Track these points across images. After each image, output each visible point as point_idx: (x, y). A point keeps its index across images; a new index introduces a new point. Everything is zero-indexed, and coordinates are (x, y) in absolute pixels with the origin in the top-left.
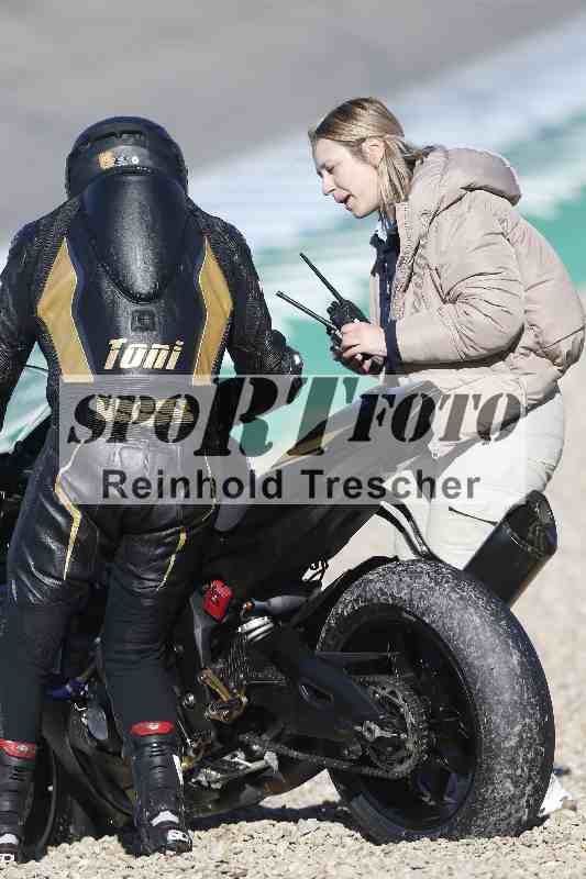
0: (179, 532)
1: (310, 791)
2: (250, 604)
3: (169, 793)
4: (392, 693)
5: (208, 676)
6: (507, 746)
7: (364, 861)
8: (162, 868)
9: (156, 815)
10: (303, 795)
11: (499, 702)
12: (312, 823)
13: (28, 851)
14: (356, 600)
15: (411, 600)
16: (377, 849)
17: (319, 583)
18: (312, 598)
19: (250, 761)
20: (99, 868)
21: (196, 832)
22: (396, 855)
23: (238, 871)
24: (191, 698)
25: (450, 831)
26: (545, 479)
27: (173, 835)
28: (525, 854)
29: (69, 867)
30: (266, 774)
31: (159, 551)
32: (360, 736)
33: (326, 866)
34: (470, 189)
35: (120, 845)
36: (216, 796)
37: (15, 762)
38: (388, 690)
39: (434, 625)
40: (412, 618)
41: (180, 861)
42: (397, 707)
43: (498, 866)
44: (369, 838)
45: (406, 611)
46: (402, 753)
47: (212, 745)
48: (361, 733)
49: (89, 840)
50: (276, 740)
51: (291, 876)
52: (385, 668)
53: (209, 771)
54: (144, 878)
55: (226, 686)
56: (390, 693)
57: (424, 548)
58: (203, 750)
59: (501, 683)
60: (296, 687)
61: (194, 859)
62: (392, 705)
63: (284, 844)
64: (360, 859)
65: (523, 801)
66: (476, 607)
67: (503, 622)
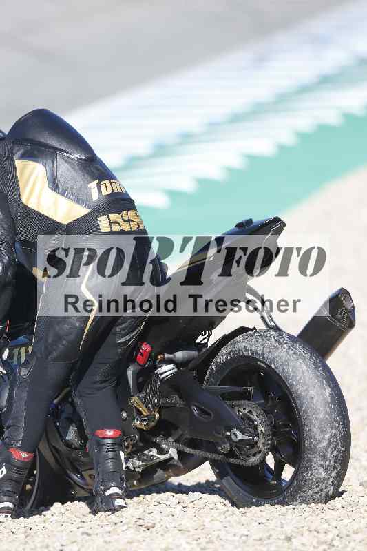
2: (162, 356)
3: (116, 475)
4: (250, 412)
5: (135, 400)
6: (321, 446)
7: (228, 518)
9: (109, 489)
11: (317, 419)
12: (197, 494)
13: (20, 512)
14: (229, 354)
15: (264, 354)
16: (238, 511)
17: (206, 343)
18: (202, 352)
19: (160, 454)
20: (64, 522)
22: (249, 515)
23: (149, 525)
24: (124, 414)
25: (284, 499)
27: (118, 502)
28: (330, 515)
30: (170, 462)
32: (229, 439)
33: (204, 522)
36: (139, 476)
38: (247, 410)
39: (277, 370)
40: (264, 366)
42: (253, 421)
43: (312, 522)
44: (233, 504)
45: (260, 361)
46: (255, 450)
47: (136, 444)
48: (229, 437)
49: (58, 505)
50: (177, 441)
53: (134, 460)
55: (146, 407)
56: (248, 412)
57: (273, 324)
58: (131, 446)
59: (319, 407)
60: (190, 407)
61: (123, 517)
62: (249, 419)
63: (179, 507)
64: (226, 517)
65: (330, 482)
66: (304, 359)
67: (321, 369)
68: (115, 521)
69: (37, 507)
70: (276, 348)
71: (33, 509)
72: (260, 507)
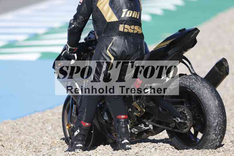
1: (161, 135)
3: (126, 135)
5: (135, 104)
6: (214, 125)
8: (121, 154)
9: (123, 140)
11: (212, 114)
12: (161, 144)
14: (175, 85)
15: (190, 85)
16: (178, 151)
19: (146, 127)
20: (104, 153)
22: (183, 153)
24: (130, 110)
25: (198, 147)
27: (127, 146)
28: (218, 154)
30: (150, 130)
32: (175, 121)
35: (111, 147)
36: (136, 136)
38: (182, 109)
39: (195, 93)
40: (190, 91)
42: (185, 114)
44: (176, 148)
45: (188, 88)
46: (186, 126)
47: (136, 122)
48: (175, 120)
49: (102, 146)
50: (152, 121)
53: (134, 129)
55: (139, 107)
56: (183, 110)
57: (194, 72)
58: (133, 124)
59: (213, 109)
60: (158, 107)
61: (129, 152)
62: (184, 113)
63: (154, 149)
64: (173, 154)
65: (218, 140)
66: (207, 88)
67: (214, 92)
68: (127, 153)
69: (93, 147)
70: (195, 83)
71: (91, 147)
72: (188, 150)
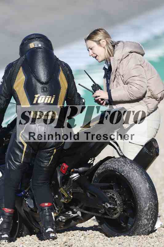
0: (54, 149)
1: (90, 222)
2: (73, 170)
3: (50, 223)
4: (113, 195)
5: (61, 190)
6: (145, 210)
7: (105, 242)
8: (49, 244)
9: (47, 229)
10: (88, 223)
11: (143, 197)
12: (91, 231)
13: (11, 239)
14: (103, 169)
15: (118, 168)
16: (109, 239)
17: (92, 164)
18: (90, 168)
19: (74, 214)
20: (31, 244)
21: (58, 234)
22: (114, 240)
23: (70, 245)
24: (57, 196)
25: (129, 234)
26: (156, 133)
28: (150, 240)
29: (23, 244)
30: (78, 217)
31: (48, 155)
32: (104, 207)
33: (94, 243)
34: (131, 52)
35: (37, 237)
36: (64, 224)
37: (7, 214)
38: (112, 194)
39: (124, 176)
40: (119, 174)
41: (54, 242)
42: (114, 199)
43: (143, 244)
44: (106, 236)
45: (117, 172)
46: (115, 212)
47: (62, 209)
49: (28, 236)
50: (80, 208)
51: (85, 246)
52: (111, 188)
53: (62, 217)
54: (44, 246)
55: (66, 193)
57: (122, 154)
58: (60, 211)
59: (144, 192)
60: (86, 193)
61: (58, 241)
63: (83, 237)
65: (150, 225)
66: (137, 171)
67: (144, 175)
68: (55, 243)
70: (124, 166)
72: (119, 237)
